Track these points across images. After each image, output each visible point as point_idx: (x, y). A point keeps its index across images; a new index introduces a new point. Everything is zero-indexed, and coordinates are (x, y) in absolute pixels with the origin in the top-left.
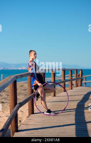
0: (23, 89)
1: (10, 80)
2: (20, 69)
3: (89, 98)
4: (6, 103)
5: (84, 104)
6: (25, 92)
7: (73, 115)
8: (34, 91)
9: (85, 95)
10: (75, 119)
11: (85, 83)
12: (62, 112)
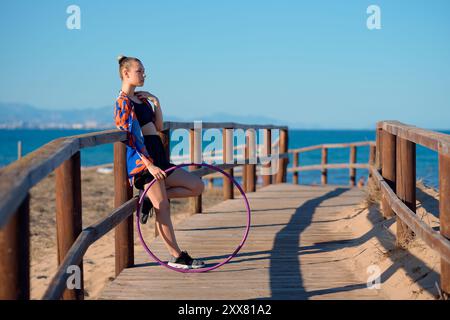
0: (91, 190)
1: (61, 149)
2: (78, 126)
3: (311, 218)
4: (36, 235)
5: (298, 237)
6: (100, 201)
7: (264, 272)
8: (136, 191)
9: (298, 209)
10: (271, 283)
11: (296, 174)
12: (227, 262)
